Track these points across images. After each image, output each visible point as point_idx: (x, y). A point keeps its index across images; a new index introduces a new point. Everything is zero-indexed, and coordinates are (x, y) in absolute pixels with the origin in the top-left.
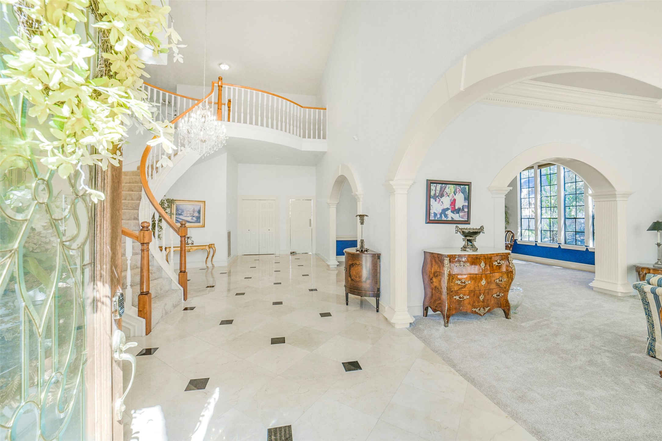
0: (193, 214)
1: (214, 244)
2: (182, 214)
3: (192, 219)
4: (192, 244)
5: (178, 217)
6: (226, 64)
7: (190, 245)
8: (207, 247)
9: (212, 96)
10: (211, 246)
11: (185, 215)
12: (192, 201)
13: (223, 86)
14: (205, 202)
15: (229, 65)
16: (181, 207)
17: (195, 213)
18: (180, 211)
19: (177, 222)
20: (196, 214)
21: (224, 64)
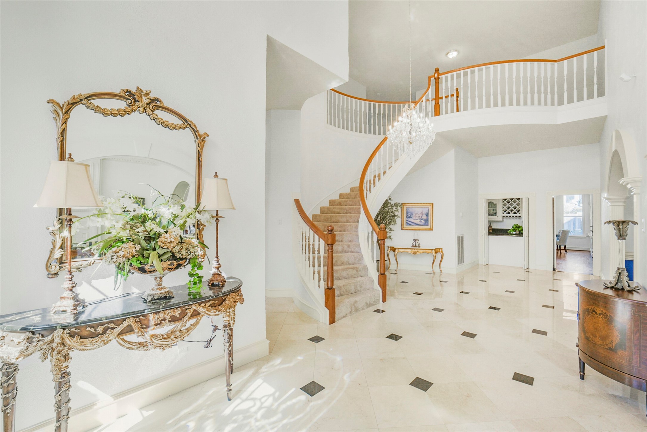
0: (421, 217)
1: (442, 249)
2: (412, 216)
3: (421, 222)
4: (419, 247)
5: (407, 219)
6: (453, 51)
7: (417, 248)
8: (433, 251)
9: (428, 94)
10: (436, 251)
11: (414, 218)
12: (420, 204)
13: (440, 77)
14: (432, 204)
15: (456, 51)
16: (410, 210)
17: (423, 215)
18: (410, 214)
19: (407, 224)
20: (424, 217)
21: (451, 52)
